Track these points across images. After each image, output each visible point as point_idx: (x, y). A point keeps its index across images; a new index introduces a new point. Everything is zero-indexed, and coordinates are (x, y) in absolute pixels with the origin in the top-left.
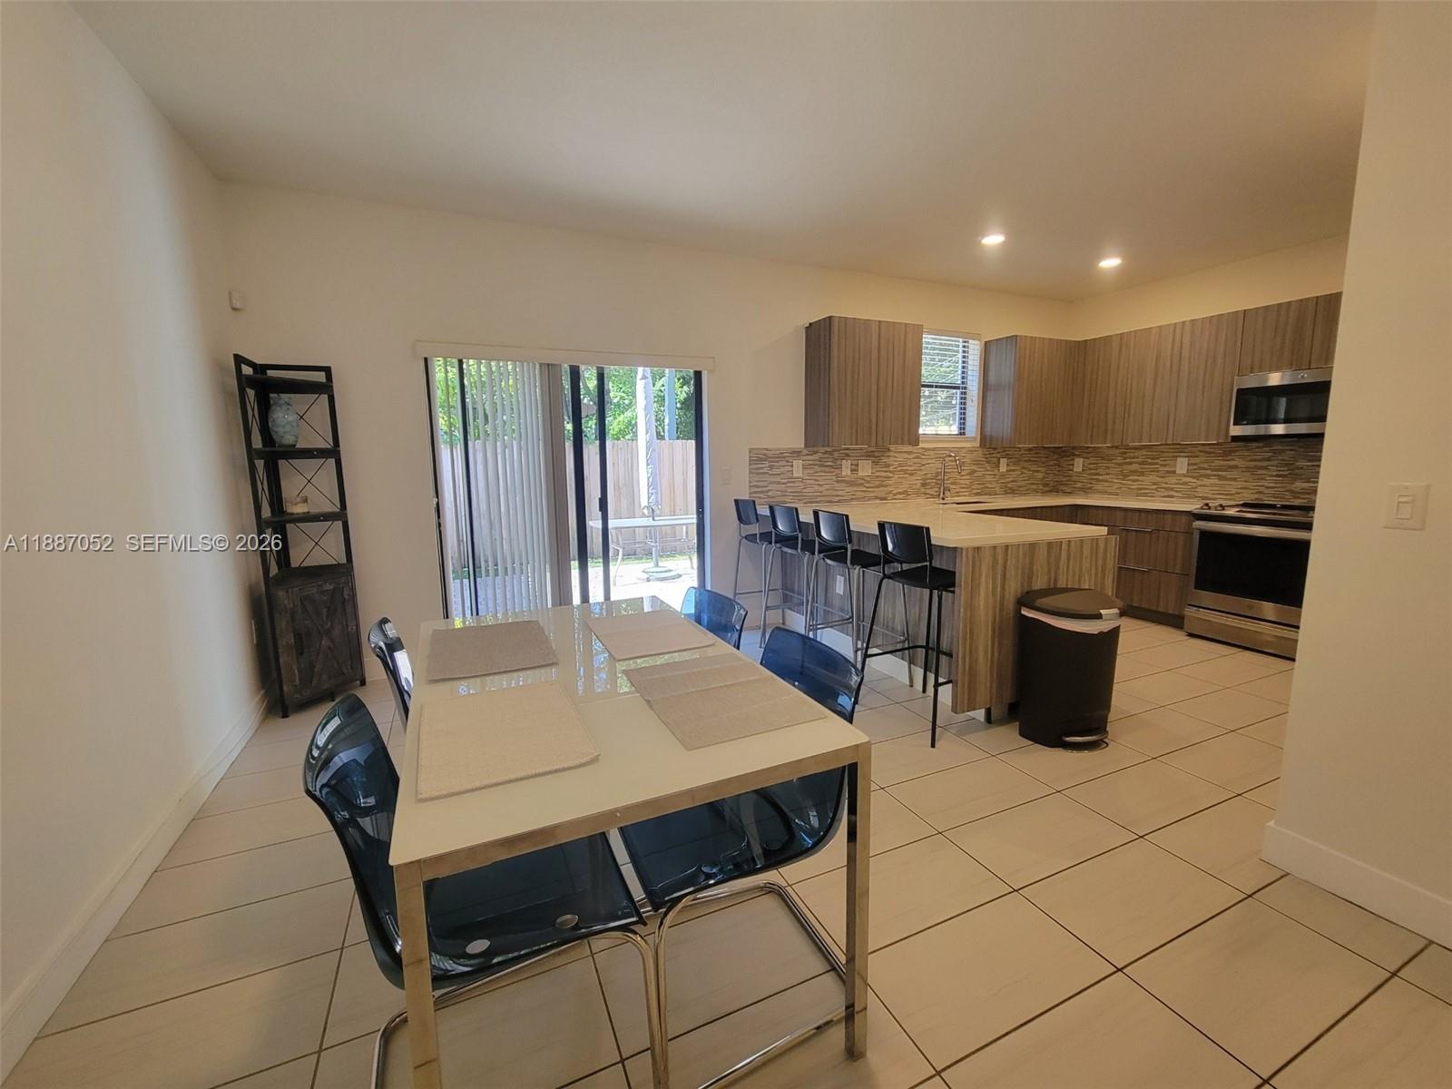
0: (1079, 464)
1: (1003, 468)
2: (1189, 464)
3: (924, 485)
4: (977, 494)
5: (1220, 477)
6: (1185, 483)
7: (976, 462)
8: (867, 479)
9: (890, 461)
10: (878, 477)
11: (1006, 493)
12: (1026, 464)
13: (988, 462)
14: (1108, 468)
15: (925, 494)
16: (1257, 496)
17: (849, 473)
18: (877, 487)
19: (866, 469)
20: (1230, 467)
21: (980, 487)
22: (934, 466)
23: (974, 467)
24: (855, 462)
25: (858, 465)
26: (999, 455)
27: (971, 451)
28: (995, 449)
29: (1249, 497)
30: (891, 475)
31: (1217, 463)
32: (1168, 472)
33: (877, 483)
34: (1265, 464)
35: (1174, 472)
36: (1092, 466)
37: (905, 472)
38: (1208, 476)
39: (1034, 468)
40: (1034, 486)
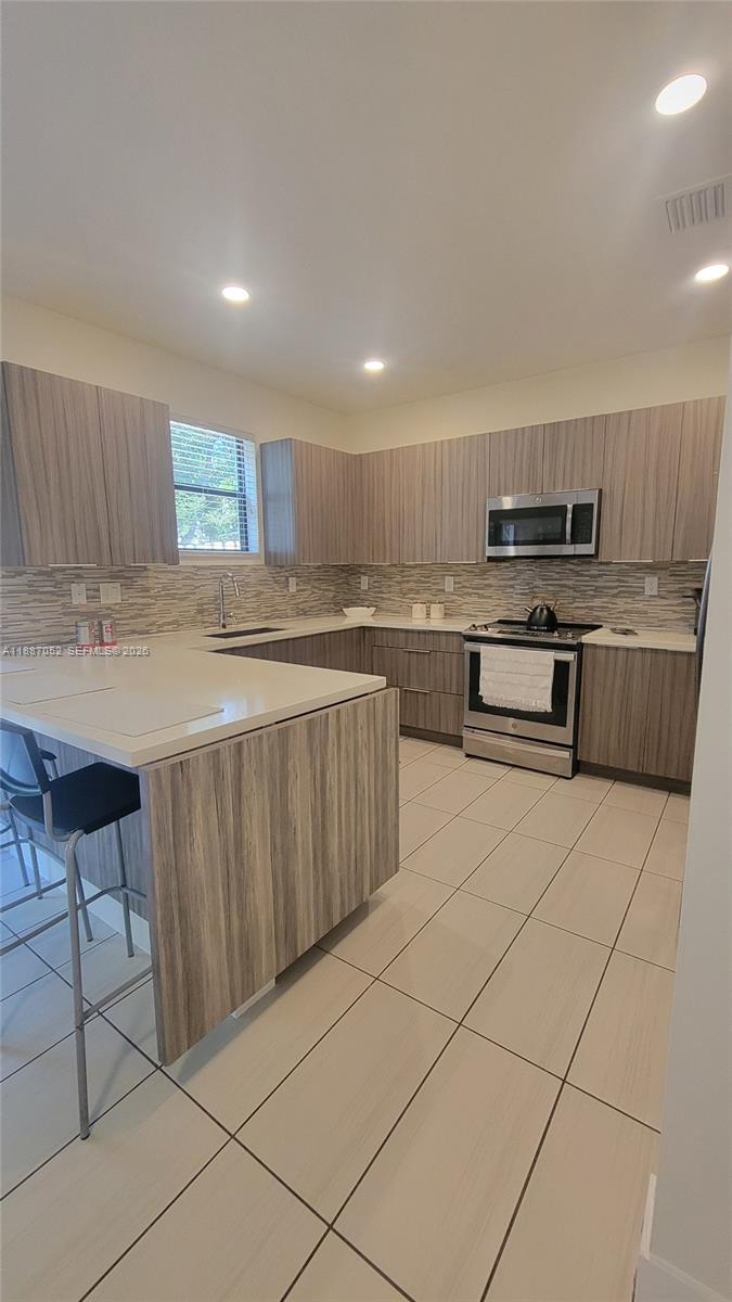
0: (365, 582)
1: (293, 589)
2: (455, 583)
3: (200, 612)
4: (267, 618)
5: (480, 596)
6: (453, 602)
7: (262, 582)
8: (117, 607)
9: (150, 583)
10: (132, 605)
11: (298, 615)
12: (316, 584)
13: (276, 582)
14: (390, 586)
15: (204, 622)
16: (507, 613)
17: (85, 602)
18: (132, 618)
19: (111, 595)
20: (487, 585)
21: (269, 609)
22: (210, 590)
23: (260, 588)
24: (96, 586)
25: (98, 590)
26: (287, 574)
27: (255, 570)
28: (281, 567)
29: (502, 614)
30: (153, 601)
31: (476, 582)
32: (439, 590)
33: (131, 613)
34: (511, 583)
35: (444, 590)
36: (376, 584)
37: (173, 596)
38: (470, 594)
39: (324, 587)
40: (325, 606)
